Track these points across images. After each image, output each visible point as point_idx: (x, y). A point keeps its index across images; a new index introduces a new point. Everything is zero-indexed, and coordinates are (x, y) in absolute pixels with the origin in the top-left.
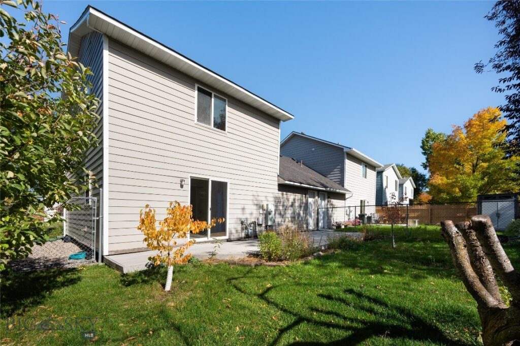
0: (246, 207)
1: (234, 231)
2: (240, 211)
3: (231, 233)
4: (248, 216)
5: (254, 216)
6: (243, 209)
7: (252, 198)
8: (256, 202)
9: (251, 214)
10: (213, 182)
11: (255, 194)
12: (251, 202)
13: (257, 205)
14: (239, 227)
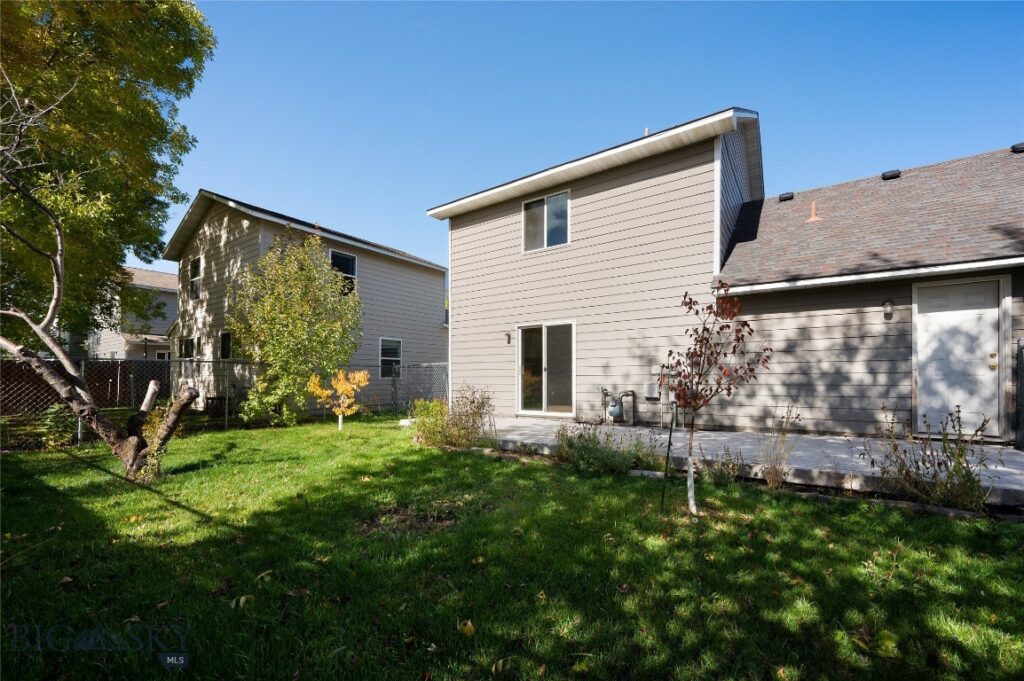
0: (613, 362)
1: (585, 406)
2: (599, 371)
3: (579, 409)
4: (619, 381)
5: (635, 379)
6: (606, 367)
7: (627, 344)
8: (638, 352)
9: (627, 376)
10: (549, 328)
11: (633, 334)
12: (624, 353)
13: (641, 357)
14: (598, 401)
